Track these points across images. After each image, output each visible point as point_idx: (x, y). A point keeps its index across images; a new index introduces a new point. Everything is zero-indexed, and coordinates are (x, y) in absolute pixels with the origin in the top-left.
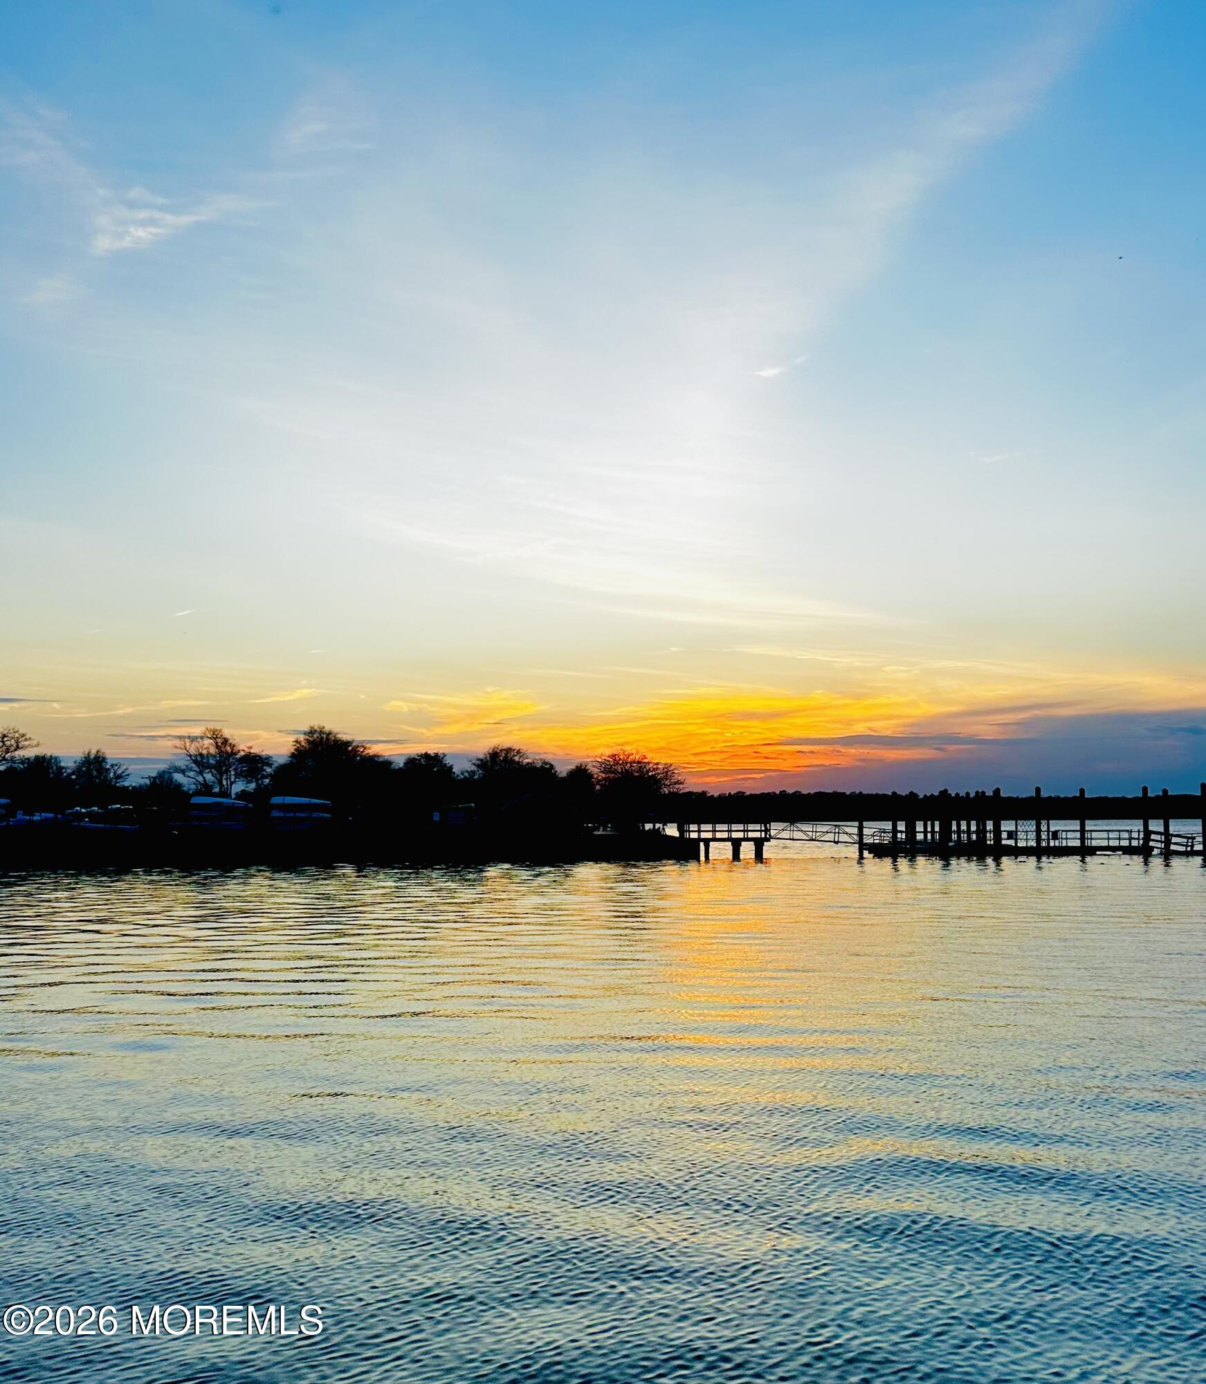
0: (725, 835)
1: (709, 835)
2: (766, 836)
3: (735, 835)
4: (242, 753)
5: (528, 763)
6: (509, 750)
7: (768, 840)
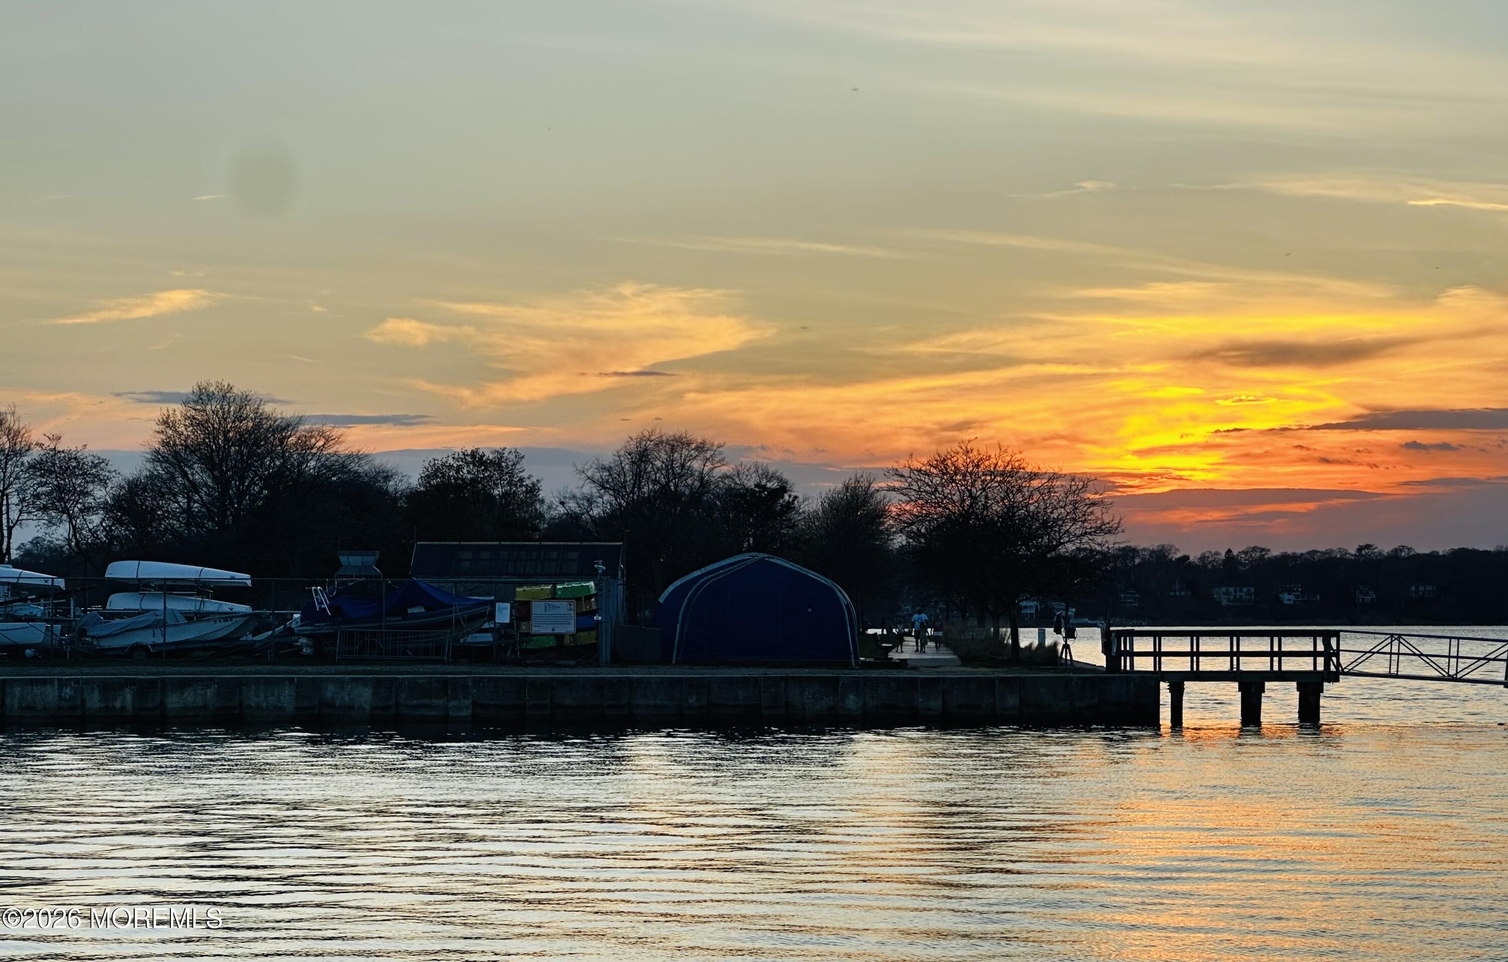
0: (1223, 665)
1: (1182, 665)
2: (1327, 665)
3: (1249, 665)
4: (36, 453)
5: (725, 476)
6: (676, 444)
7: (1334, 677)
